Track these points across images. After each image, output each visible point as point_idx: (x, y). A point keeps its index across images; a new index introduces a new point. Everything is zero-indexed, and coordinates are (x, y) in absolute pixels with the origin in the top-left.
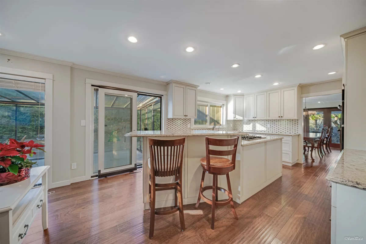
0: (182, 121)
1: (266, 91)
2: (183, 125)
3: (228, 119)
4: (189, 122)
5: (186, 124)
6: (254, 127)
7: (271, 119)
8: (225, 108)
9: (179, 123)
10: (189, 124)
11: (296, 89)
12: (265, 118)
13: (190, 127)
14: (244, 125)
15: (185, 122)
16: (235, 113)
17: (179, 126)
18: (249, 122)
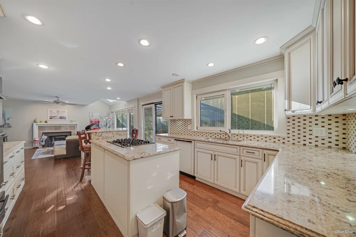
0: (182, 121)
2: (184, 127)
4: (190, 123)
5: (186, 126)
9: (180, 124)
10: (190, 125)
13: (191, 129)
15: (185, 123)
17: (180, 128)
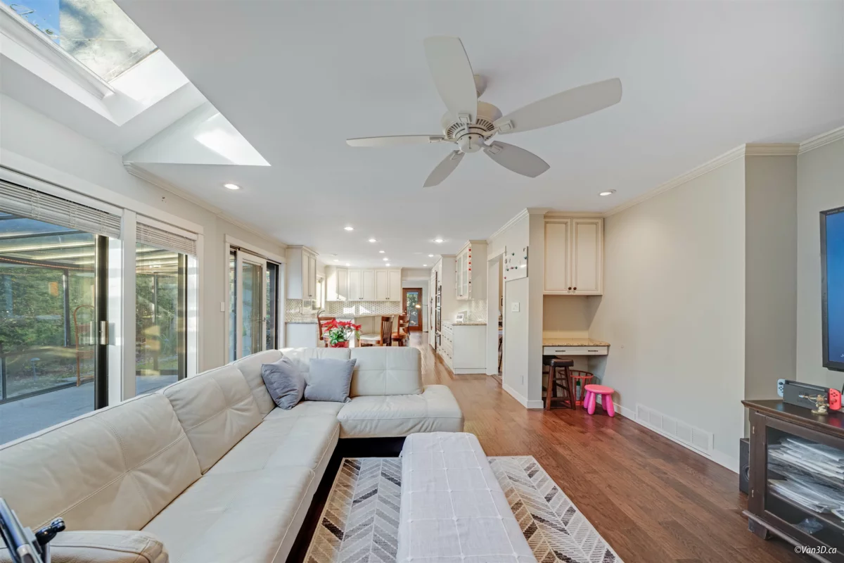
1: (374, 269)
3: (328, 300)
6: (357, 310)
7: (378, 300)
8: (323, 283)
11: (400, 271)
12: (373, 300)
14: (344, 309)
16: (338, 292)
18: (351, 304)
